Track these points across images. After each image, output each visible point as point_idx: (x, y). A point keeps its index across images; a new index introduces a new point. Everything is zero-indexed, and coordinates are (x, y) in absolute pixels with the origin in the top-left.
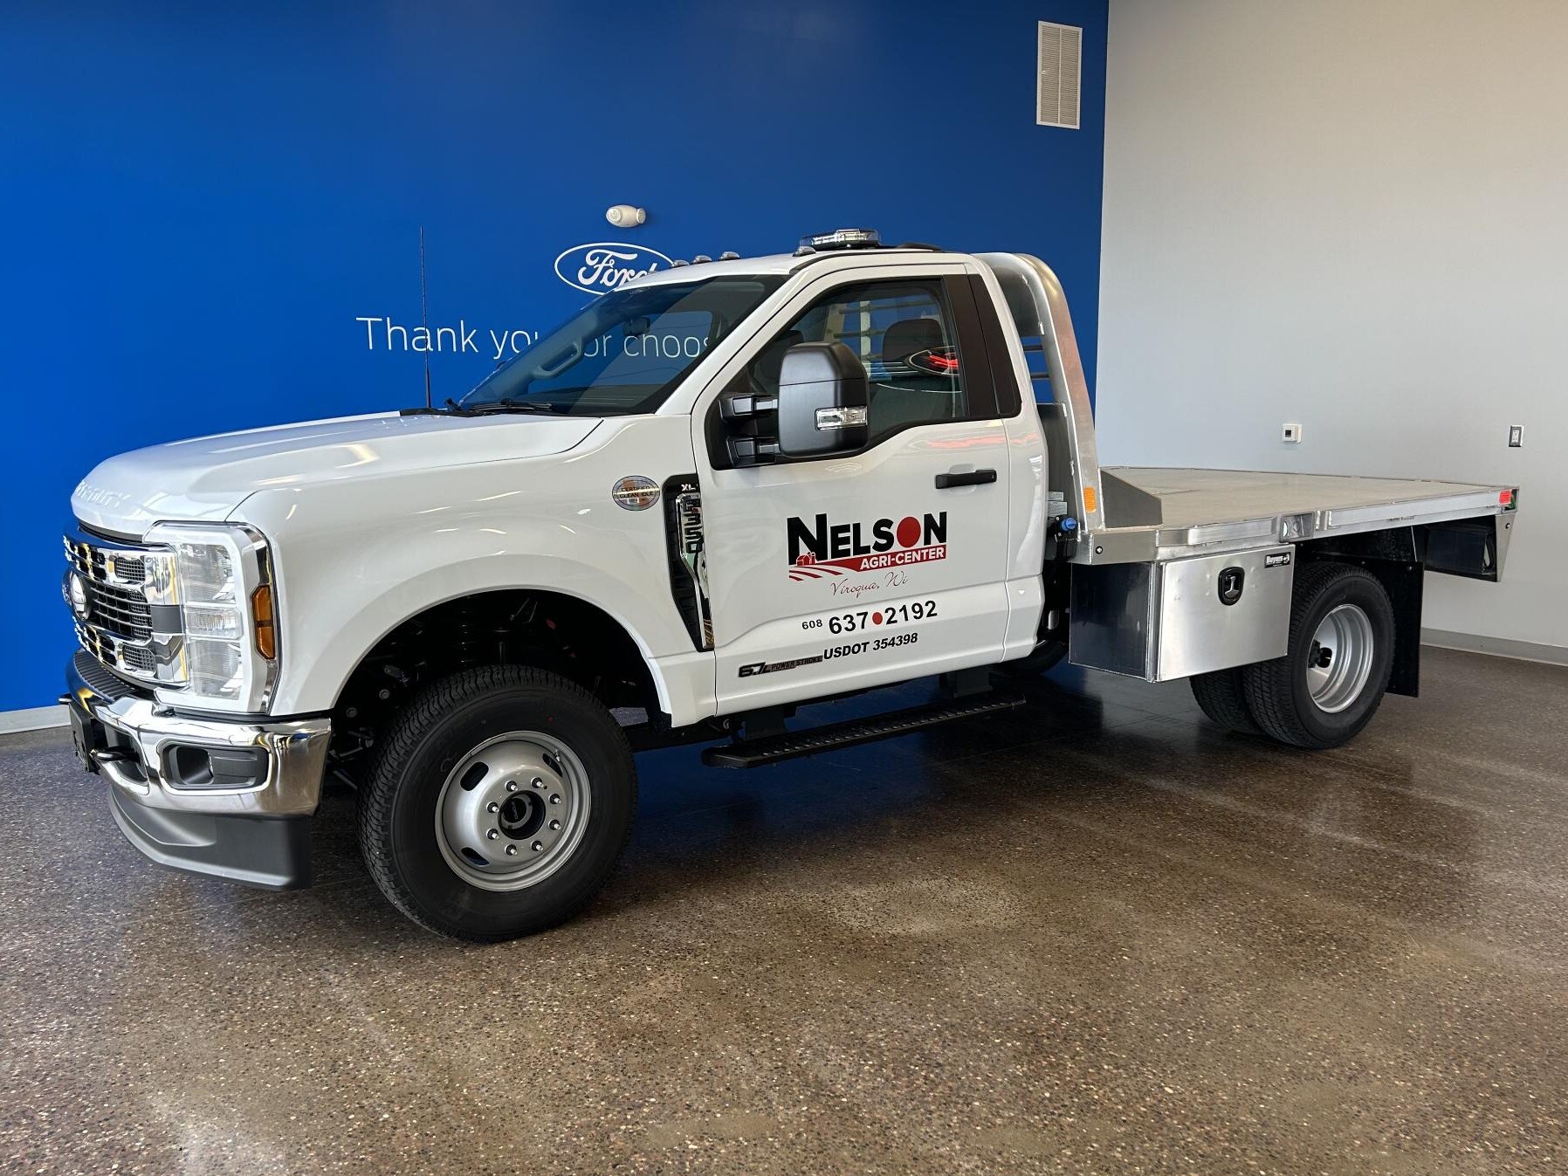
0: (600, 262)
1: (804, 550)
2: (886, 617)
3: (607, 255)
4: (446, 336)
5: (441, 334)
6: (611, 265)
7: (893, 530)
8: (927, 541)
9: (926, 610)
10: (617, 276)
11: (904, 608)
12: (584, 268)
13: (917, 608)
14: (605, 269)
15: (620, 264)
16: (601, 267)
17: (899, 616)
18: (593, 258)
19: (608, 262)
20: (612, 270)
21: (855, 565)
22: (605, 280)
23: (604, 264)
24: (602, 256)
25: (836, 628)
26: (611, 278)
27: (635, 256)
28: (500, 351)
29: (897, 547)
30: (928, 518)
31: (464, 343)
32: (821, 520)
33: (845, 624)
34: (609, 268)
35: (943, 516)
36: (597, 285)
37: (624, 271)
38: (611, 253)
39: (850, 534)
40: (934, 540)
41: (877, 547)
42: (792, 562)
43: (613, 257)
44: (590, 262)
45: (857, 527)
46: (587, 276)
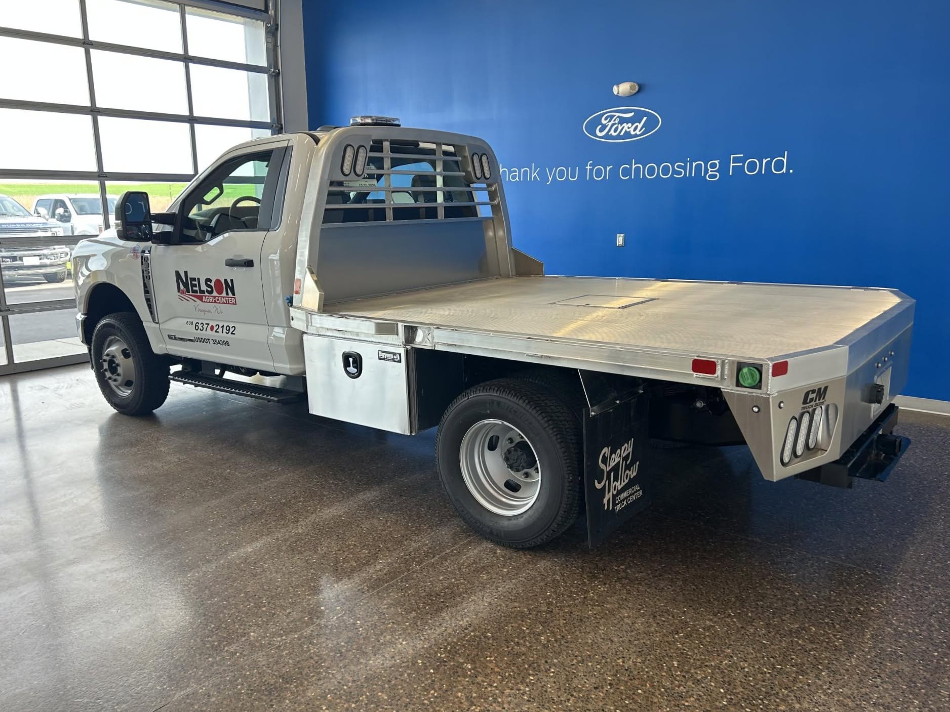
0: (610, 121)
1: (182, 287)
2: (215, 328)
3: (615, 116)
4: (526, 172)
5: (523, 172)
6: (617, 122)
7: (212, 284)
8: (227, 294)
9: (231, 330)
10: (620, 128)
11: (223, 327)
12: (600, 126)
13: (228, 328)
14: (613, 125)
15: (622, 121)
16: (610, 124)
17: (220, 330)
18: (606, 119)
19: (615, 120)
20: (616, 125)
21: (201, 298)
22: (612, 132)
23: (612, 122)
24: (612, 117)
25: (197, 328)
26: (615, 131)
27: (633, 114)
28: (550, 179)
29: (215, 294)
30: (226, 281)
31: (533, 176)
32: (186, 273)
33: (200, 326)
34: (615, 124)
35: (232, 281)
36: (607, 136)
37: (625, 124)
38: (618, 114)
39: (197, 283)
40: (230, 295)
41: (207, 291)
42: (179, 292)
43: (618, 117)
44: (604, 122)
45: (199, 279)
46: (601, 131)
